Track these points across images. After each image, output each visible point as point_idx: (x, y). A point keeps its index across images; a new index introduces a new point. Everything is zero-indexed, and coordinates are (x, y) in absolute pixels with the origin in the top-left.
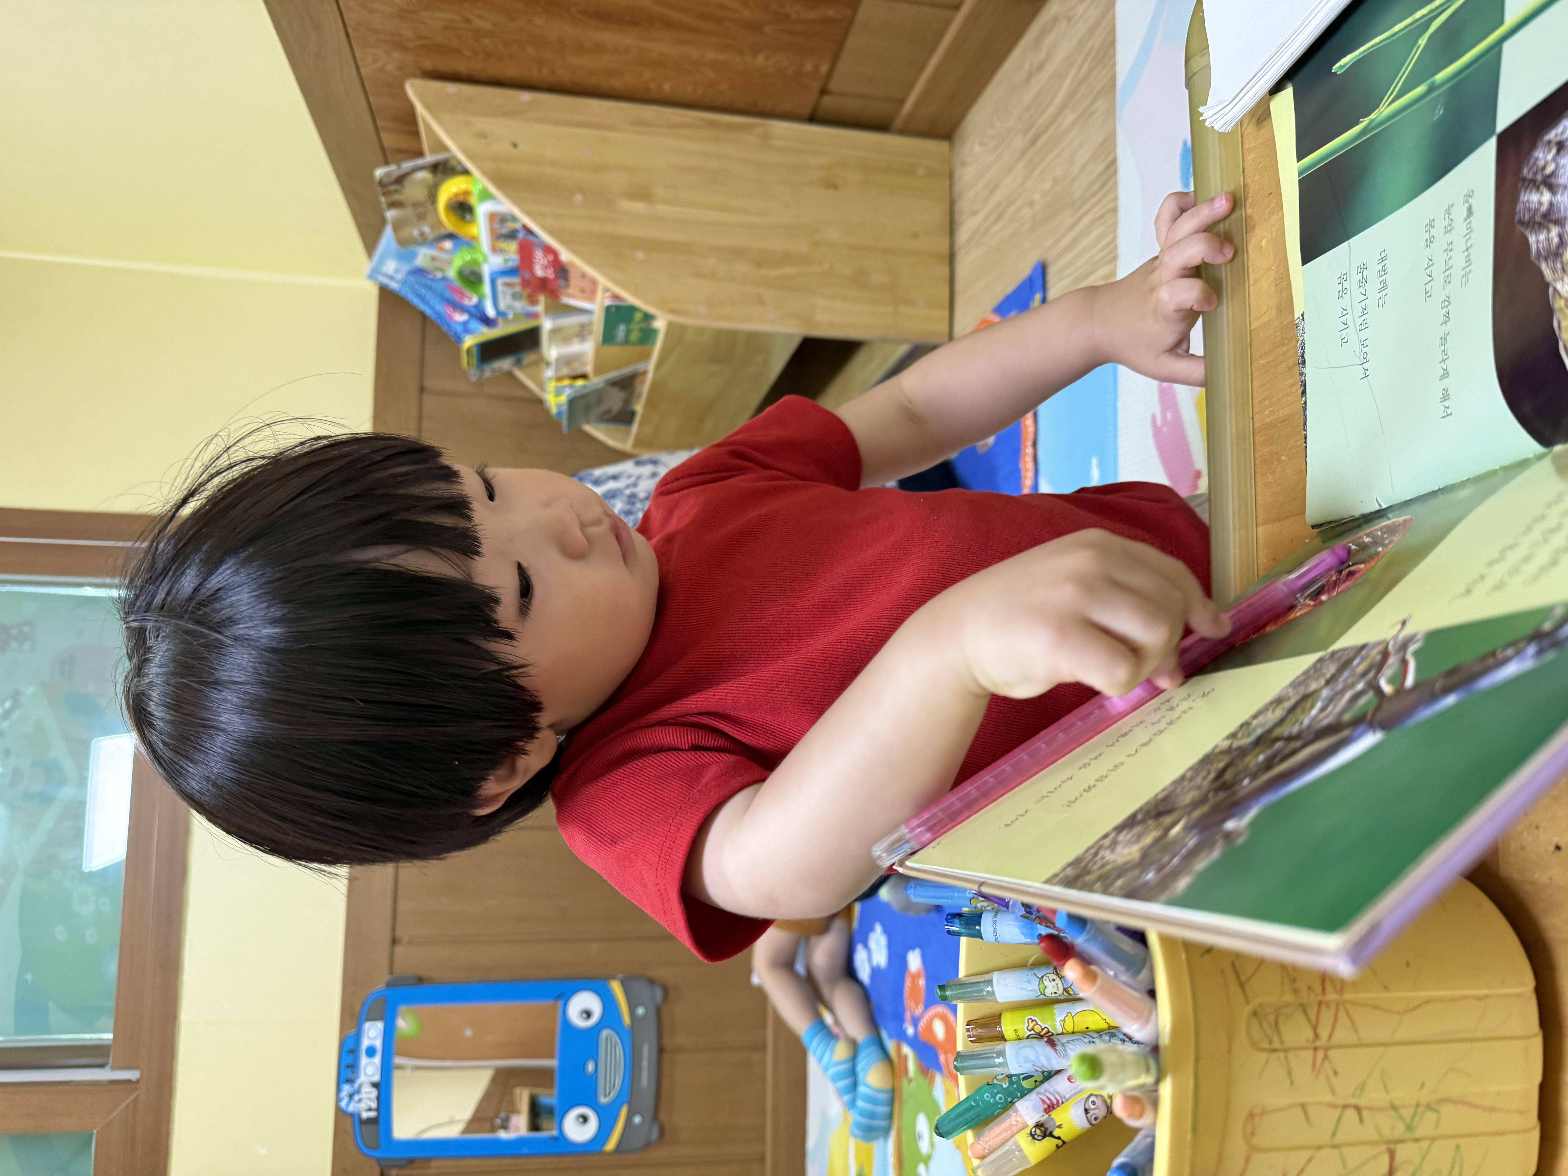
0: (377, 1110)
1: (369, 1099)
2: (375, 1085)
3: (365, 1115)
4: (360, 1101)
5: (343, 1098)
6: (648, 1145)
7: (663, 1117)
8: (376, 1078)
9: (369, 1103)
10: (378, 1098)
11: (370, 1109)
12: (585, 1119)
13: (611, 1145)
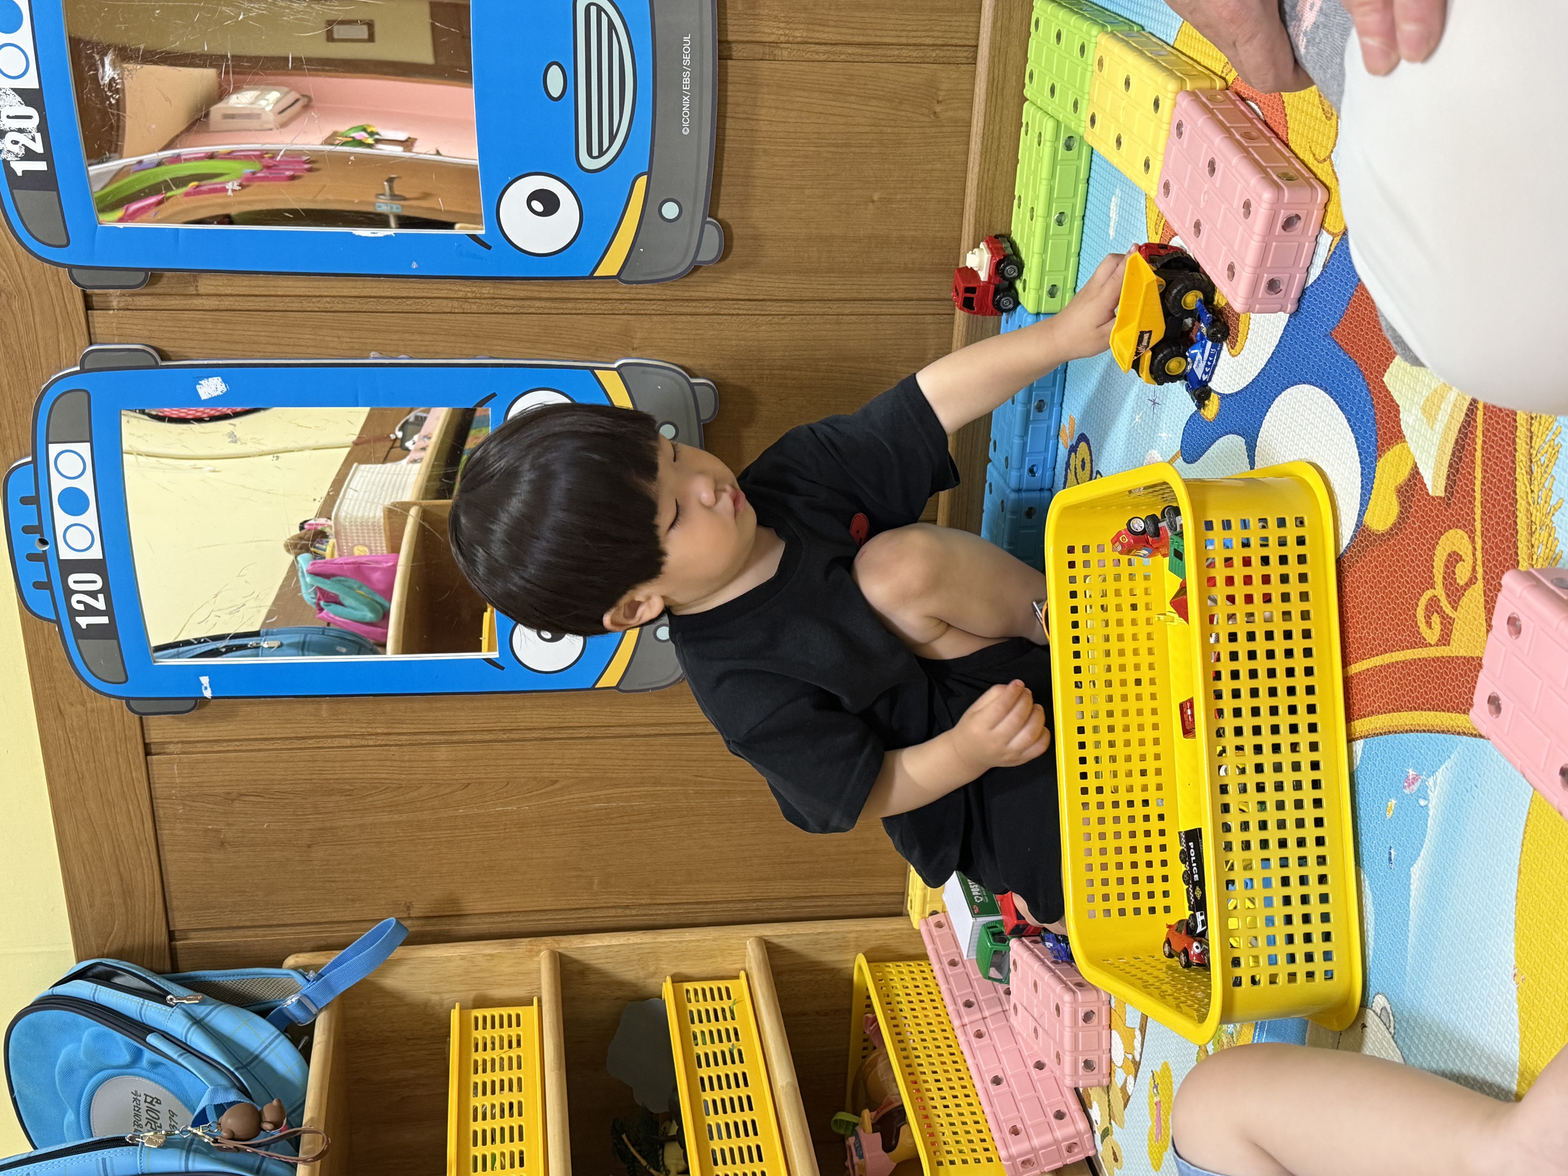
0: (47, 157)
1: (21, 131)
2: (28, 97)
6: (696, 268)
7: (729, 209)
8: (32, 82)
9: (23, 139)
10: (43, 129)
11: (29, 155)
12: (548, 201)
13: (611, 265)
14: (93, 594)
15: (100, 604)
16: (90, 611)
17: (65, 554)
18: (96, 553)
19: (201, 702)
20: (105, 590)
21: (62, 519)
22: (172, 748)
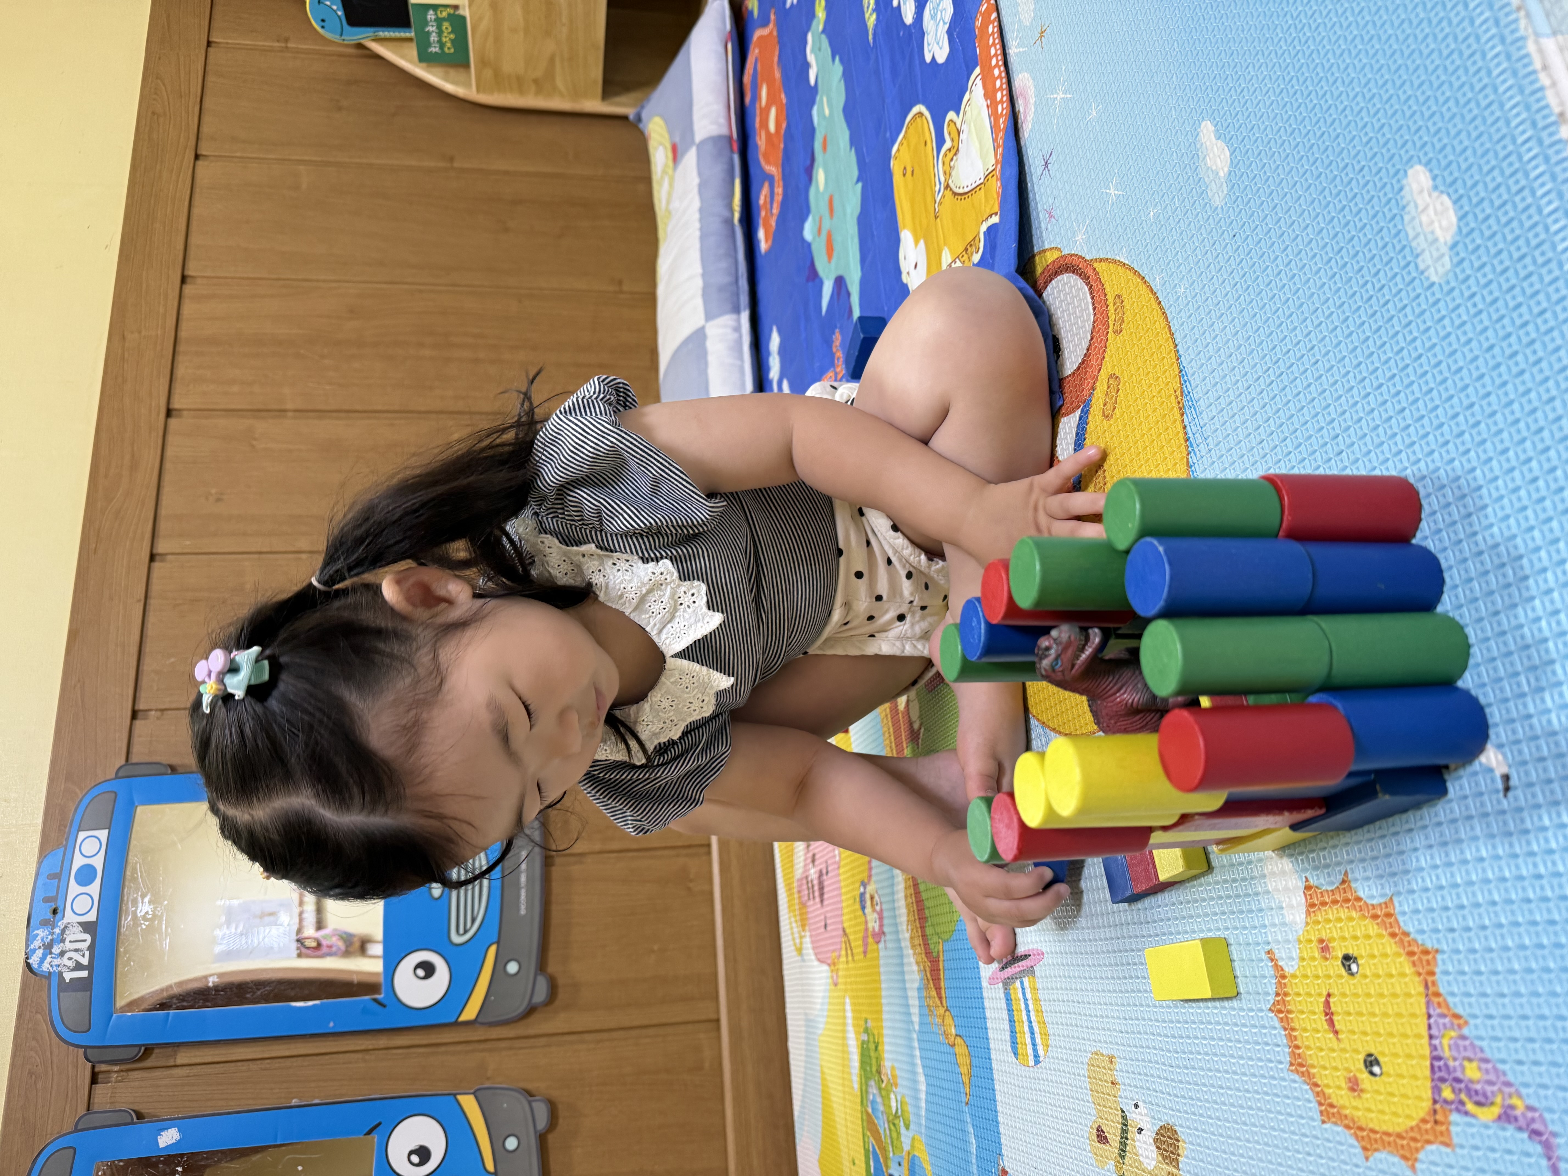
0: (90, 967)
1: (76, 950)
2: (87, 927)
3: (68, 976)
4: (62, 954)
5: (34, 951)
6: (531, 1010)
7: (553, 968)
8: (92, 917)
9: (77, 956)
10: (91, 948)
11: (79, 967)
12: (428, 969)
13: (470, 1013)
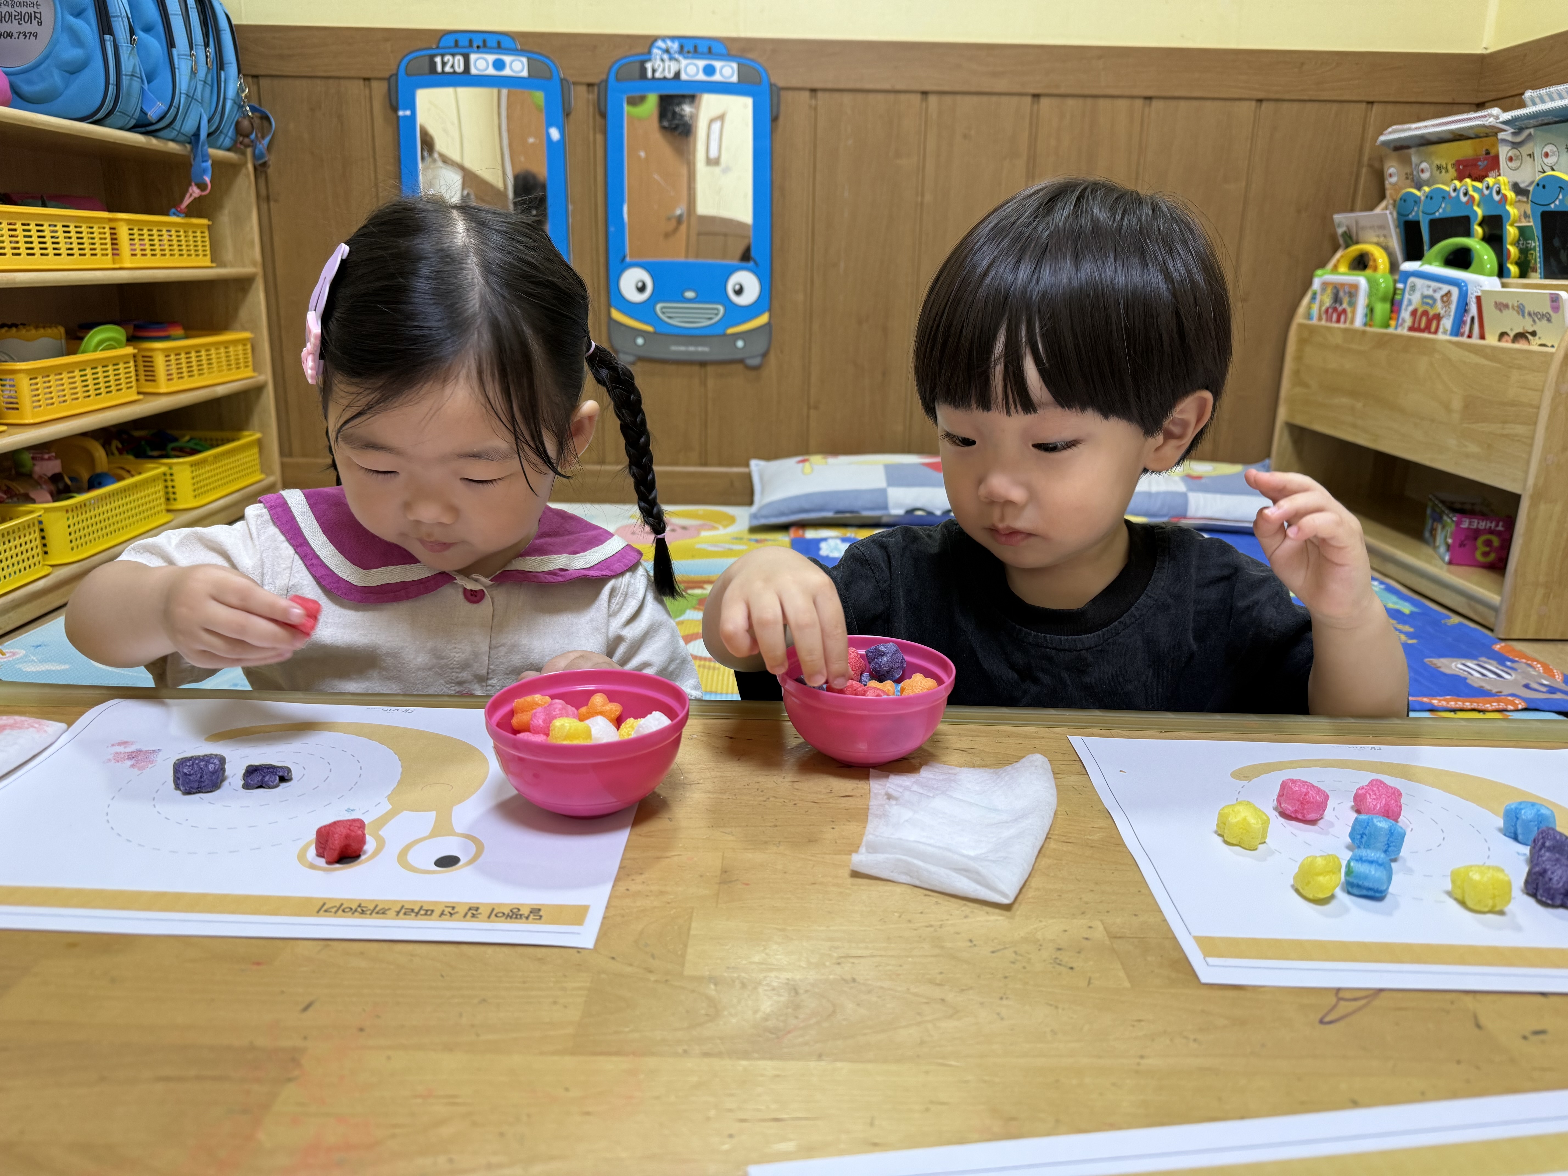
0: (653, 78)
1: (664, 70)
2: (677, 75)
3: (649, 66)
4: (662, 60)
5: (665, 43)
8: (684, 77)
9: (660, 70)
10: (665, 78)
11: (654, 71)
12: (641, 289)
13: (616, 315)
14: (453, 66)
15: (448, 69)
16: (444, 64)
17: (473, 57)
18: (473, 71)
19: (395, 109)
20: (455, 72)
21: (491, 58)
22: (367, 92)
